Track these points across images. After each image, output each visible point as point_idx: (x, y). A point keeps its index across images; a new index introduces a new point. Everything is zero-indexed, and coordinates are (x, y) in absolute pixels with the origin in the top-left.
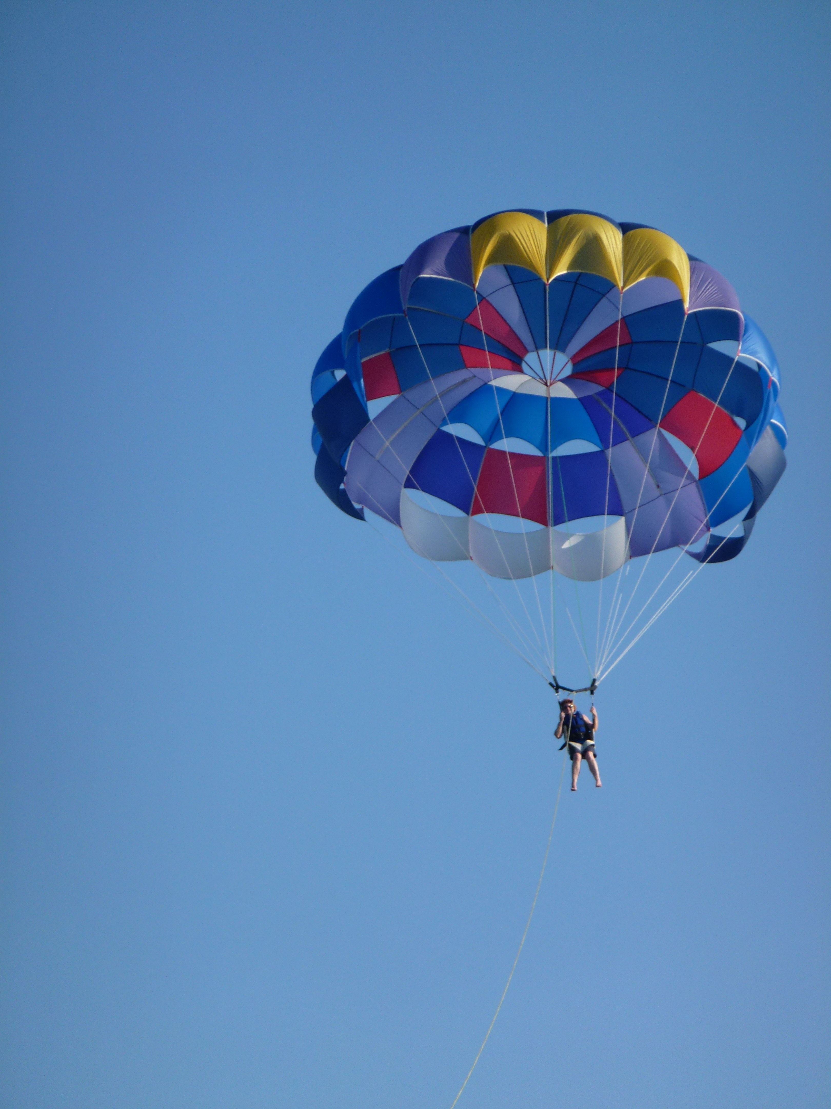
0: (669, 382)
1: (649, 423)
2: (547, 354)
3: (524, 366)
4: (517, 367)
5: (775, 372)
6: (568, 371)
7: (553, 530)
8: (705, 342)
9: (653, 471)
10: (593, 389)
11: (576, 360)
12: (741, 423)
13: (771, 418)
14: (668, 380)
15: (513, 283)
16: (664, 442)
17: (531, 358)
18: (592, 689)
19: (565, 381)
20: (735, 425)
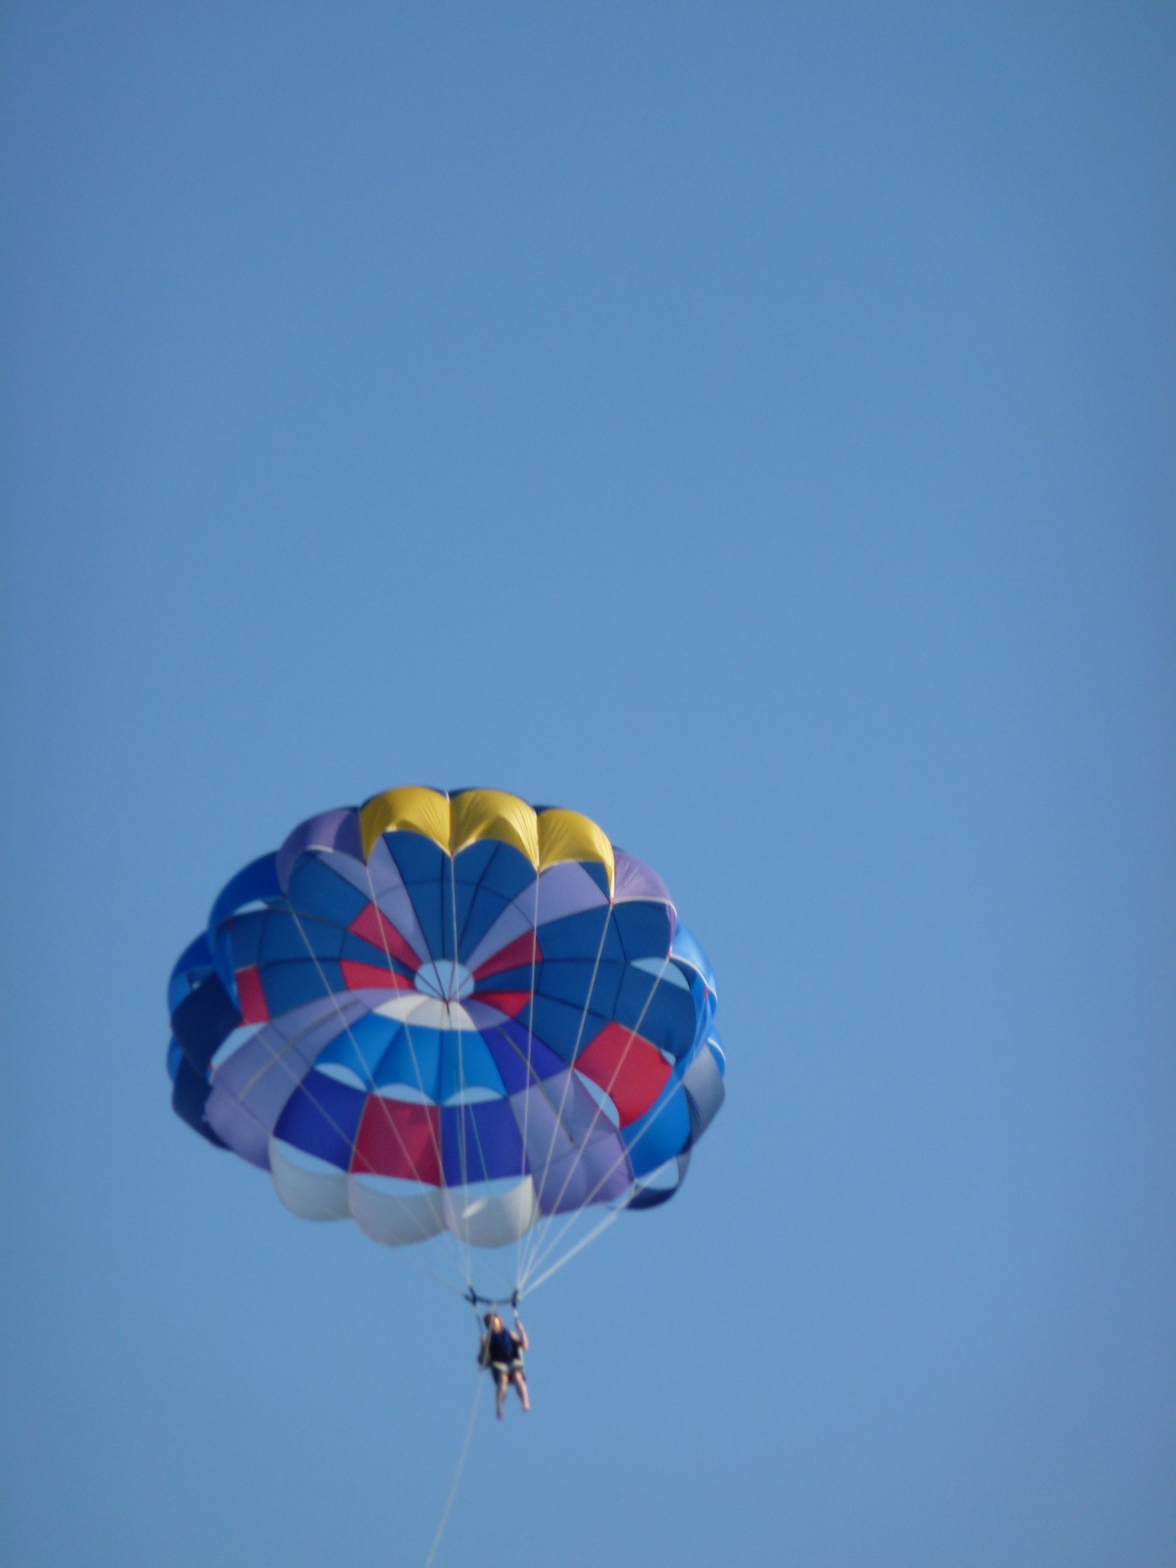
0: (585, 1012)
1: (562, 1061)
2: (444, 967)
3: (418, 982)
4: (409, 984)
5: (712, 980)
6: (469, 987)
7: (449, 1194)
8: (628, 957)
9: (565, 1122)
10: (497, 1018)
11: (479, 975)
12: (671, 1058)
13: (708, 1035)
14: (582, 1009)
15: (405, 883)
16: (580, 1089)
17: (426, 971)
18: (514, 1302)
19: (466, 1002)
20: (664, 1061)
